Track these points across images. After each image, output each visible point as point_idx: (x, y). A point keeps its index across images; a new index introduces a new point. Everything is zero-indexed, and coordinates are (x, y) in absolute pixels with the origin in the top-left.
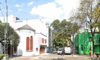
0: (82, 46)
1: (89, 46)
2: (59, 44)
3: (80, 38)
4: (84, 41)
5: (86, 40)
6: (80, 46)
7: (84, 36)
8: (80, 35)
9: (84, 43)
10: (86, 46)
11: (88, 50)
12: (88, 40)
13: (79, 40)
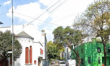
0: (89, 58)
1: (98, 58)
2: (54, 55)
3: (86, 48)
4: (91, 52)
5: (94, 51)
6: (86, 58)
7: (92, 46)
8: (86, 45)
9: (91, 55)
10: (94, 58)
11: (96, 63)
12: (96, 51)
13: (85, 51)
